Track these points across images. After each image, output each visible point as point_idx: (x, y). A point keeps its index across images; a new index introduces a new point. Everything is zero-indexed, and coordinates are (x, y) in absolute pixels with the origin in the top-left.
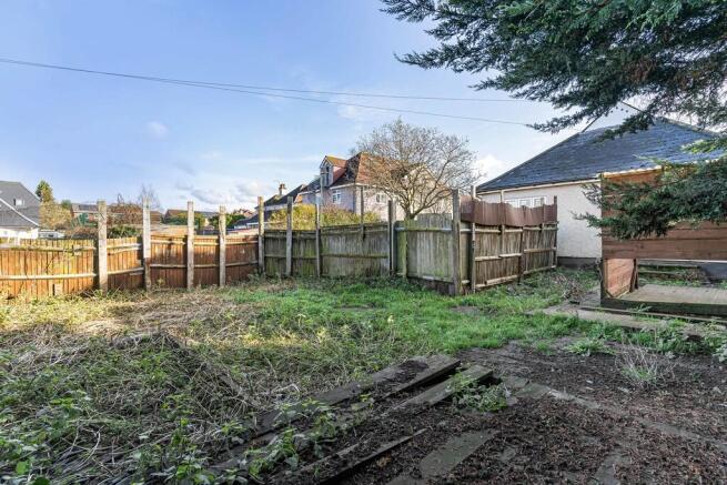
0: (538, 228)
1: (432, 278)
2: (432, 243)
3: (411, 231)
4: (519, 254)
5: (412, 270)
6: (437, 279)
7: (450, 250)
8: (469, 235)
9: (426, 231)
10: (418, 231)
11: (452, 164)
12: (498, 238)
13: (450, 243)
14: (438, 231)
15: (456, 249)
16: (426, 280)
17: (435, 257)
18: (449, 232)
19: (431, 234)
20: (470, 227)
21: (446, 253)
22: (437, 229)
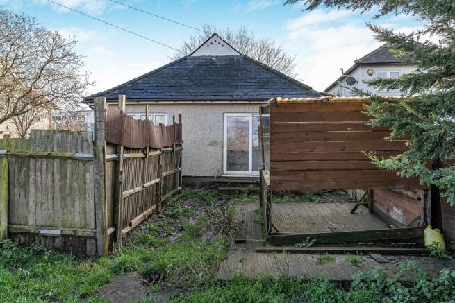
0: (170, 149)
1: (56, 232)
2: (57, 176)
3: (16, 156)
4: (157, 180)
5: (18, 219)
6: (68, 232)
7: (90, 186)
8: (116, 163)
9: (48, 157)
10: (31, 156)
11: (52, 66)
12: (142, 162)
13: (89, 176)
14: (69, 158)
15: (98, 186)
16: (45, 236)
17: (63, 198)
18: (88, 161)
19: (56, 162)
20: (116, 152)
21: (83, 192)
22: (68, 154)
